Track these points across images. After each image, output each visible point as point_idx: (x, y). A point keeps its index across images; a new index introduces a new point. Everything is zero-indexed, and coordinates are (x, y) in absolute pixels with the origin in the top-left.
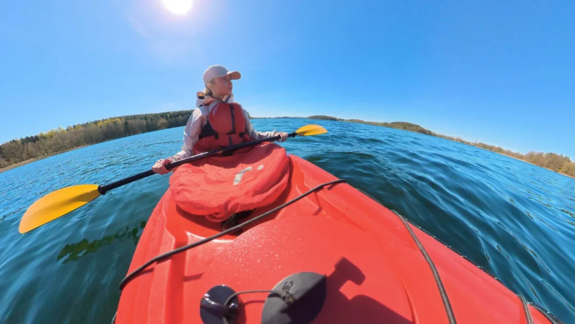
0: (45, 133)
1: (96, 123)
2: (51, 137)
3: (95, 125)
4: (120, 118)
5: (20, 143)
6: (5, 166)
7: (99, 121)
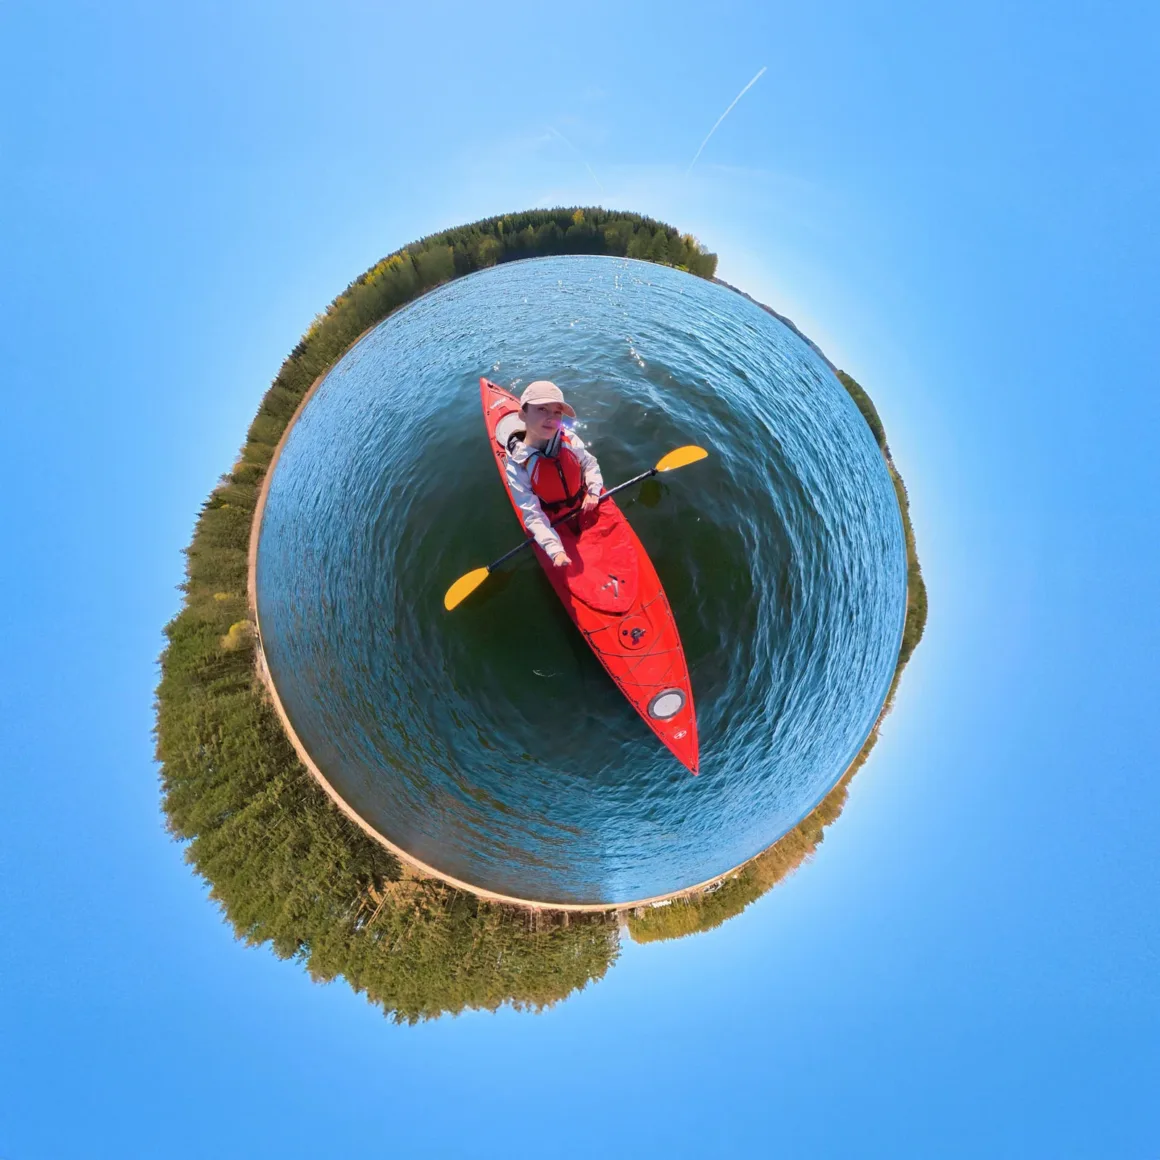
0: (306, 333)
1: (362, 280)
2: (317, 335)
3: (362, 286)
4: (399, 253)
5: (292, 363)
6: (301, 400)
7: (365, 275)
